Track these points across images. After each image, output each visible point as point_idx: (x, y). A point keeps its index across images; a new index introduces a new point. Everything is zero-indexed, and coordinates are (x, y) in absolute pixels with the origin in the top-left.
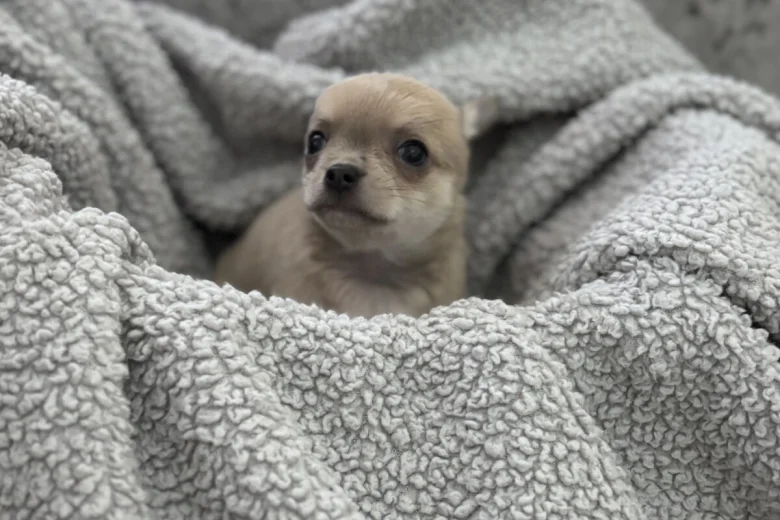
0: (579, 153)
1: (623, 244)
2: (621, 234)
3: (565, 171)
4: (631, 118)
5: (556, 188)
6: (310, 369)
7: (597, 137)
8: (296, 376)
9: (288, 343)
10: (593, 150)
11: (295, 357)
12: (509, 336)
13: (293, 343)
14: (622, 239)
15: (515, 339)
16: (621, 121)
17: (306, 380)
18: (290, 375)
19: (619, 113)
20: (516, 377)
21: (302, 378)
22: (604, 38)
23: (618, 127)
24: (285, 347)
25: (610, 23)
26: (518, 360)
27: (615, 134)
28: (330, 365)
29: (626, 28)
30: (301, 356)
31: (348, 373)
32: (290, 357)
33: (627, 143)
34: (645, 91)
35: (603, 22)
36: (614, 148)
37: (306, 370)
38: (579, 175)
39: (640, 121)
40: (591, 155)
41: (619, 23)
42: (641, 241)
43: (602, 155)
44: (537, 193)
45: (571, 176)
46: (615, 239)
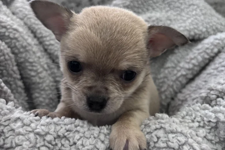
0: (194, 65)
1: (213, 95)
2: (211, 90)
3: (190, 72)
4: (212, 50)
5: (187, 78)
6: (69, 141)
7: (200, 58)
8: (63, 145)
9: (62, 128)
10: (199, 63)
11: (63, 135)
12: (160, 125)
13: (64, 127)
14: (212, 92)
15: (163, 125)
16: (209, 51)
17: (67, 147)
18: (60, 145)
19: (207, 48)
20: (165, 145)
21: (65, 146)
22: (196, 14)
23: (208, 54)
24: (60, 129)
25: (198, 10)
26: (166, 135)
27: (207, 56)
28: (78, 137)
29: (204, 12)
30: (66, 134)
31: (86, 142)
32: (62, 135)
33: (211, 59)
34: (216, 39)
35: (196, 10)
36: (207, 61)
37: (67, 142)
38: (195, 73)
39: (216, 50)
40: (199, 65)
41: (201, 10)
42: (221, 90)
43: (202, 65)
44: (180, 82)
45: (192, 73)
46: (209, 93)
